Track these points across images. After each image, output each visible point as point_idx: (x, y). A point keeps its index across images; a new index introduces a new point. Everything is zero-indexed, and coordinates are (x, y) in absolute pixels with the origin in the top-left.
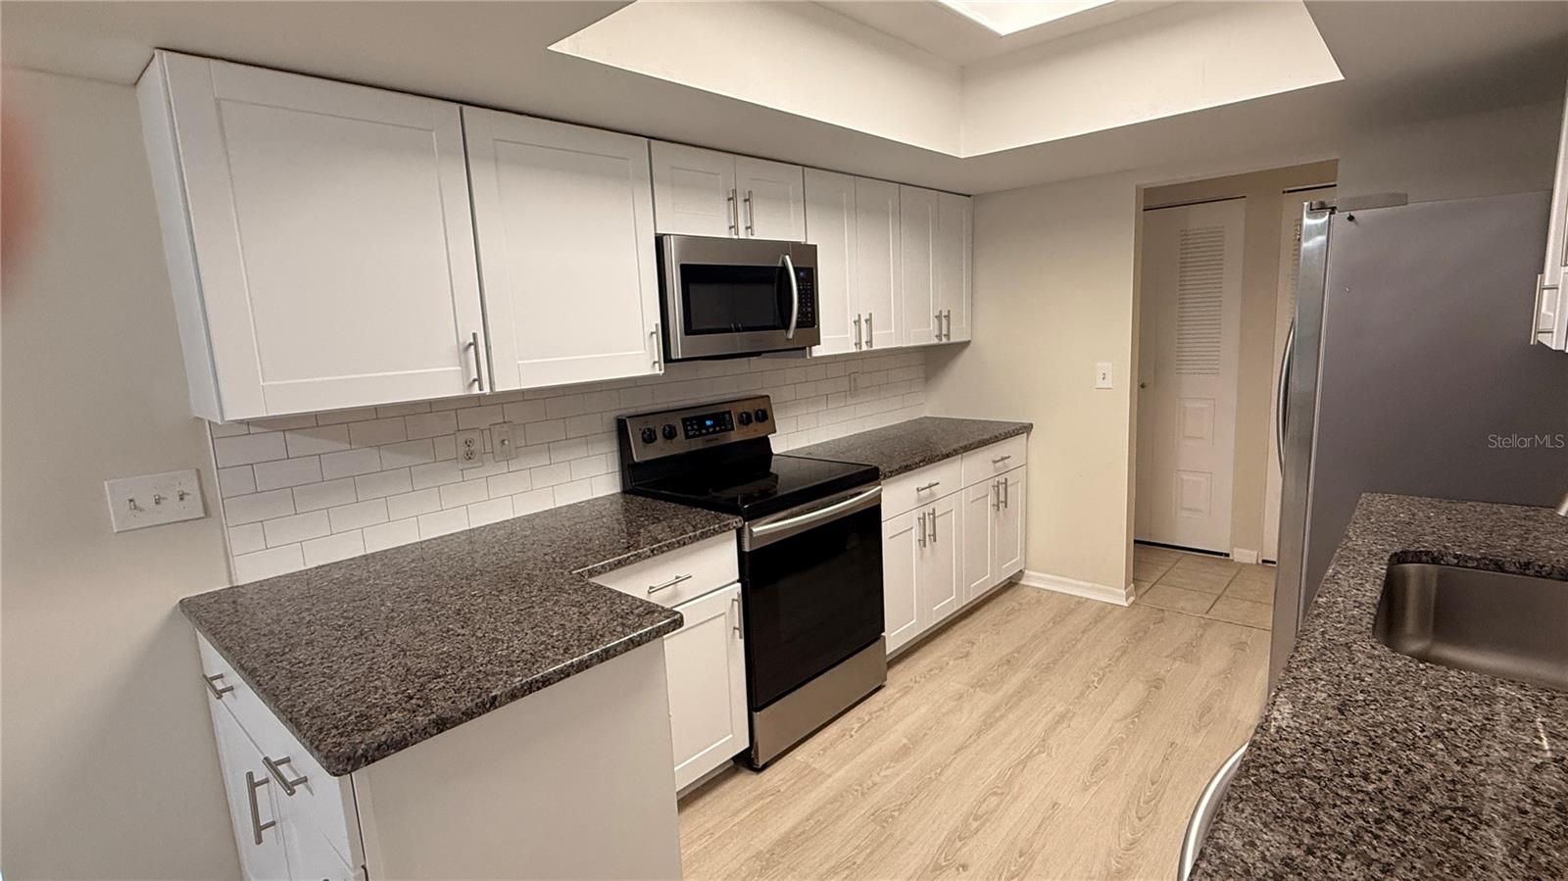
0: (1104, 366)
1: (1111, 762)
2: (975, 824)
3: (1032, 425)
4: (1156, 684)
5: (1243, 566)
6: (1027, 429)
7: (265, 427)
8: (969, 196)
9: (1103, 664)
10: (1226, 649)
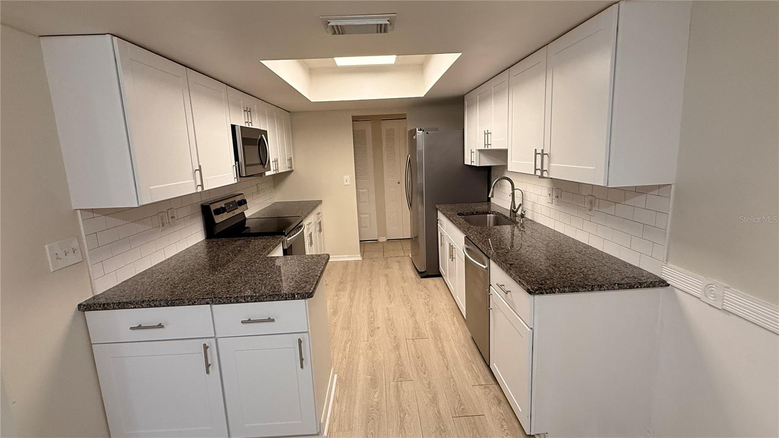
0: (347, 177)
1: (392, 295)
2: (372, 319)
3: (321, 201)
4: (386, 276)
5: (383, 243)
6: (320, 202)
7: (100, 214)
8: (289, 112)
9: (369, 275)
10: (396, 263)
